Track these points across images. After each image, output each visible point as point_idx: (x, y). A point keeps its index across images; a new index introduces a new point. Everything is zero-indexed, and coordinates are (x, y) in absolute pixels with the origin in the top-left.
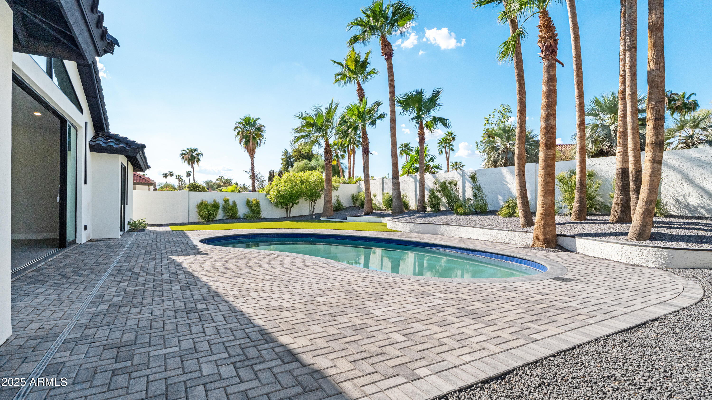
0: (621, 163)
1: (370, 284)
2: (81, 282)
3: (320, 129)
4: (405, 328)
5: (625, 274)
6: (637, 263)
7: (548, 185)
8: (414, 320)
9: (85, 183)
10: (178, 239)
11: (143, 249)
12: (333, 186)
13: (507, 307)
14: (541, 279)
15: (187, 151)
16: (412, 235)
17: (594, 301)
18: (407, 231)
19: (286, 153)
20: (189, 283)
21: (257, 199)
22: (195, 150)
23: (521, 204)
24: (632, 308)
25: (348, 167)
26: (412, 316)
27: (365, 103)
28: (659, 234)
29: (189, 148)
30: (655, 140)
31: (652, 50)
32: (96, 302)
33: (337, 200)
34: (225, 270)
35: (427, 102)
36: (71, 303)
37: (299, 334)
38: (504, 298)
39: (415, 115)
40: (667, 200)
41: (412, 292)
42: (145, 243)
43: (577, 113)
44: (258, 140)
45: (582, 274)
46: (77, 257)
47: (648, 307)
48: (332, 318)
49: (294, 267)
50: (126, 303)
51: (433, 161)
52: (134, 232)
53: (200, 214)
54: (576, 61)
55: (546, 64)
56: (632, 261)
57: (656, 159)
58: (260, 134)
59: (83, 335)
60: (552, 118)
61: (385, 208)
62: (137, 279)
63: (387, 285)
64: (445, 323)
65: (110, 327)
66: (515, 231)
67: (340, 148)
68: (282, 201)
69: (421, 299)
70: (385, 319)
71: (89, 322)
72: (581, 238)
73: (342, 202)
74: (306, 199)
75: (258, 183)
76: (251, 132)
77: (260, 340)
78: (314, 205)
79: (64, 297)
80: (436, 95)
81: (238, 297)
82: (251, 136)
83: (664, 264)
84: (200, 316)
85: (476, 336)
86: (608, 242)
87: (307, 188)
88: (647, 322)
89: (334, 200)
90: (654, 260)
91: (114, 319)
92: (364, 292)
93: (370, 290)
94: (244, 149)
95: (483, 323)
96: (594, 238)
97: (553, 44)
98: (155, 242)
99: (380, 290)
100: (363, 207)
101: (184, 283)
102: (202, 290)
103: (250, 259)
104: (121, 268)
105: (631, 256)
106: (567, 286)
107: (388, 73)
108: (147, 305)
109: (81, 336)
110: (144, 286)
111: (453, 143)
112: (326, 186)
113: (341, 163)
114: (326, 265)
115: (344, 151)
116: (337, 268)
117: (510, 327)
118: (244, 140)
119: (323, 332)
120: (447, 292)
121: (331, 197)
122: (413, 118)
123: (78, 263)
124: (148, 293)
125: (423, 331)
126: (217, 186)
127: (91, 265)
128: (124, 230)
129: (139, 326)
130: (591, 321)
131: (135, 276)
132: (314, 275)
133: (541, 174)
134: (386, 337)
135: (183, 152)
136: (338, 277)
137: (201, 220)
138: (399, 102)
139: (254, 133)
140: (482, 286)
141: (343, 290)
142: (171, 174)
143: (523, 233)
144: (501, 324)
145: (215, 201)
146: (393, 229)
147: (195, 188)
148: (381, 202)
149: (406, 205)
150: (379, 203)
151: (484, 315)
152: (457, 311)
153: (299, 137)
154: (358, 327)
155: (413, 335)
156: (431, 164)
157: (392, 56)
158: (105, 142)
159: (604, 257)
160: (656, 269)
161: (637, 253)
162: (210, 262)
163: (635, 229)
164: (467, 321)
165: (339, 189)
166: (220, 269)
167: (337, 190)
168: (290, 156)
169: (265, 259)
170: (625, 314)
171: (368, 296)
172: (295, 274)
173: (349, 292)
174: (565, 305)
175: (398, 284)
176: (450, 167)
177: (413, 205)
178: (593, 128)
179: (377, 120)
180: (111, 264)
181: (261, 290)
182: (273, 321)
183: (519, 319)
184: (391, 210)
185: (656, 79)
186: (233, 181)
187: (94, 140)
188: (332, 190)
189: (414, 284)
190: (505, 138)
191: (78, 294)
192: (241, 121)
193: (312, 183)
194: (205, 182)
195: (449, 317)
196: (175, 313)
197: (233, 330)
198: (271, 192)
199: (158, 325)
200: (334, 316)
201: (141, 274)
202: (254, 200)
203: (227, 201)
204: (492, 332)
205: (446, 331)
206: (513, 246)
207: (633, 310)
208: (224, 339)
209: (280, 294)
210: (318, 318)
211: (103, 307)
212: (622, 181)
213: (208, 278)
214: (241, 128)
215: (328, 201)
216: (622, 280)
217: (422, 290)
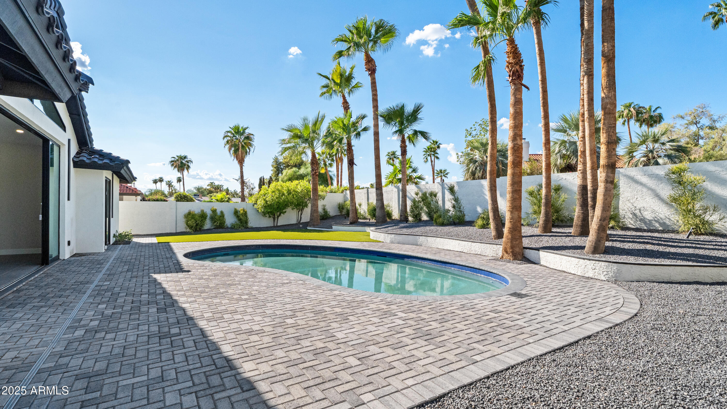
0: (582, 180)
1: (340, 303)
2: (60, 305)
3: (306, 141)
4: (361, 351)
5: (577, 288)
6: (591, 275)
7: (515, 201)
8: (371, 343)
9: (69, 199)
10: (163, 253)
11: (127, 265)
12: (320, 195)
13: (460, 326)
14: (499, 295)
15: (177, 158)
16: (393, 246)
17: (540, 319)
18: (389, 242)
19: (276, 160)
20: (167, 304)
21: (245, 208)
22: (185, 157)
23: (493, 217)
24: (571, 326)
25: (336, 174)
26: (371, 338)
27: (349, 116)
28: (612, 247)
29: (179, 155)
30: (608, 163)
31: (605, 80)
32: (72, 328)
33: (324, 209)
34: (203, 289)
35: (409, 116)
36: (49, 328)
37: (262, 360)
38: (460, 317)
39: (397, 129)
40: (624, 213)
41: (376, 312)
42: (128, 258)
43: (543, 133)
44: (247, 149)
45: (538, 289)
46: (60, 275)
47: (585, 324)
48: (296, 342)
49: (271, 285)
50: (102, 328)
51: (415, 172)
52: (120, 244)
53: (187, 224)
54: (542, 84)
55: (513, 87)
56: (586, 274)
57: (609, 180)
58: (249, 143)
59: (57, 365)
60: (518, 138)
61: (369, 217)
62: (116, 301)
63: (355, 304)
64: (400, 345)
65: (84, 355)
66: (487, 243)
67: (328, 156)
68: (269, 210)
69: (383, 320)
70: (346, 342)
71: (65, 349)
72: (544, 251)
73: (328, 210)
74: (293, 209)
75: (247, 190)
76: (240, 141)
77: (225, 367)
78: (301, 214)
79: (42, 322)
80: (417, 110)
81: (212, 320)
82: (240, 145)
83: (614, 277)
84: (171, 341)
85: (424, 358)
86: (566, 256)
87: (294, 198)
88: (580, 340)
89: (320, 209)
90: (605, 273)
91: (88, 346)
92: (332, 312)
93: (338, 310)
94: (233, 157)
95: (433, 345)
96: (556, 252)
97: (519, 70)
98: (139, 257)
99: (347, 310)
100: (349, 216)
101: (162, 305)
102: (178, 312)
103: (230, 276)
104: (102, 288)
105: (585, 269)
106: (521, 302)
107: (372, 88)
108: (123, 330)
109: (55, 366)
110: (122, 309)
111: (438, 151)
112: (313, 196)
113: (330, 171)
114: (302, 282)
115: (333, 160)
116: (312, 286)
117: (457, 348)
118: (233, 149)
119: (285, 357)
120: (409, 311)
121: (318, 207)
122: (396, 132)
123: (58, 282)
124: (126, 317)
125: (377, 354)
126: (208, 192)
127: (72, 285)
128: (110, 243)
129: (112, 354)
130: (531, 340)
131: (115, 297)
132: (289, 294)
133: (509, 191)
134: (342, 361)
135: (173, 159)
136: (311, 296)
137: (188, 230)
138: (381, 116)
139: (243, 141)
140: (443, 304)
141: (313, 310)
142: (161, 180)
143: (494, 246)
144: (450, 345)
145: (202, 211)
146: (375, 239)
147: (182, 198)
148: (366, 211)
149: (389, 215)
150: (365, 212)
151: (437, 336)
152: (414, 332)
153: (286, 148)
154: (318, 351)
155: (367, 359)
156: (414, 175)
157: (375, 72)
158: (89, 157)
159: (563, 270)
160: (607, 282)
161: (590, 267)
162: (191, 280)
163: (591, 244)
164: (421, 342)
165: (326, 198)
166: (199, 288)
167: (323, 199)
168: (280, 163)
169: (245, 276)
170: (563, 332)
171: (335, 317)
172: (270, 293)
173: (318, 312)
174: (513, 324)
175: (366, 303)
176: (435, 174)
177: (396, 215)
178: (561, 144)
179: (361, 133)
180: (92, 283)
181: (235, 311)
182: (241, 346)
183: (467, 339)
184: (375, 219)
185: (609, 106)
186: (224, 187)
187: (78, 156)
188: (318, 199)
189: (380, 303)
190: (483, 151)
191: (56, 318)
192: (231, 130)
193: (299, 193)
194: (195, 188)
195: (404, 339)
196: (149, 338)
197: (201, 356)
198: (259, 202)
199: (130, 352)
200: (298, 339)
201: (120, 295)
202: (242, 210)
203: (214, 211)
204: (439, 354)
205: (398, 354)
206: (485, 258)
207: (572, 327)
208: (191, 367)
209: (253, 316)
210: (283, 342)
211: (80, 333)
212: (583, 197)
213: (186, 299)
214: (230, 137)
215: (314, 210)
216: (572, 295)
217: (387, 310)
